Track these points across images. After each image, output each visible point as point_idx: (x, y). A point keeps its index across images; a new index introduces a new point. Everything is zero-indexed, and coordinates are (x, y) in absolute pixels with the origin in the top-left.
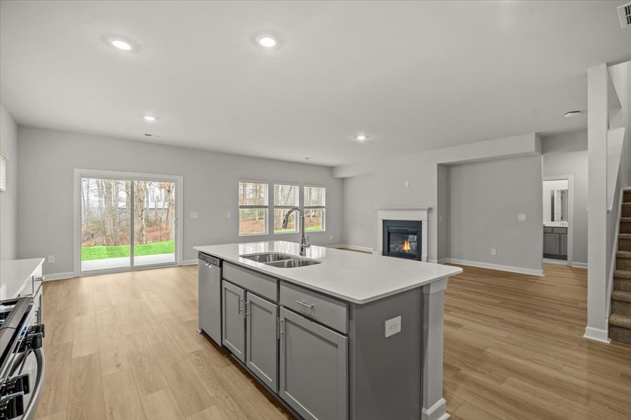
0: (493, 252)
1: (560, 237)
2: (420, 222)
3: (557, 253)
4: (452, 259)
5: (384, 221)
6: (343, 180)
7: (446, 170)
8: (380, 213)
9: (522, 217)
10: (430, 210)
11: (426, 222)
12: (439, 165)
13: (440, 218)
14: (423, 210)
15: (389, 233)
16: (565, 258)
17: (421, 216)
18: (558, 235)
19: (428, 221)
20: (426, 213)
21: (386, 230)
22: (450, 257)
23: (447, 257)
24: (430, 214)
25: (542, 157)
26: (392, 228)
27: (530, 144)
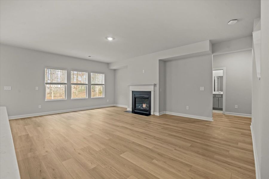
0: (187, 108)
1: (218, 99)
2: (150, 92)
3: (217, 107)
4: (167, 112)
5: (132, 91)
6: (115, 70)
7: (163, 63)
8: (131, 87)
9: (202, 89)
10: (155, 85)
11: (153, 92)
12: (160, 60)
13: (161, 89)
14: (151, 85)
15: (135, 98)
16: (221, 109)
17: (150, 89)
18: (217, 98)
19: (154, 91)
20: (153, 87)
21: (134, 96)
22: (166, 111)
23: (164, 111)
24: (155, 88)
25: (212, 55)
26: (137, 96)
27: (207, 47)
